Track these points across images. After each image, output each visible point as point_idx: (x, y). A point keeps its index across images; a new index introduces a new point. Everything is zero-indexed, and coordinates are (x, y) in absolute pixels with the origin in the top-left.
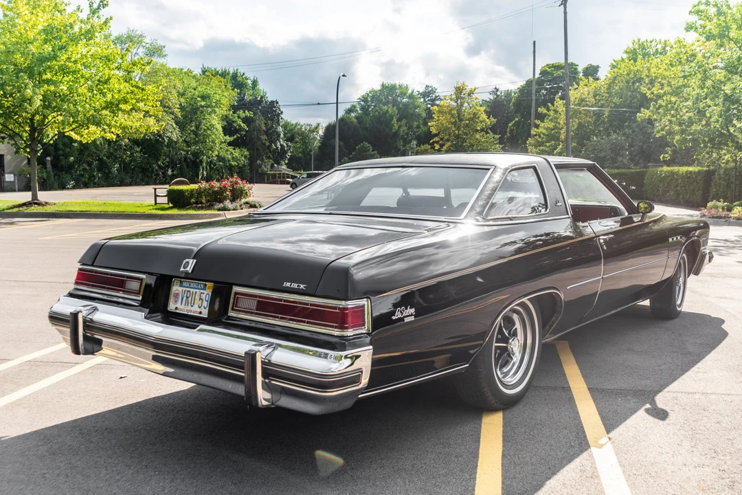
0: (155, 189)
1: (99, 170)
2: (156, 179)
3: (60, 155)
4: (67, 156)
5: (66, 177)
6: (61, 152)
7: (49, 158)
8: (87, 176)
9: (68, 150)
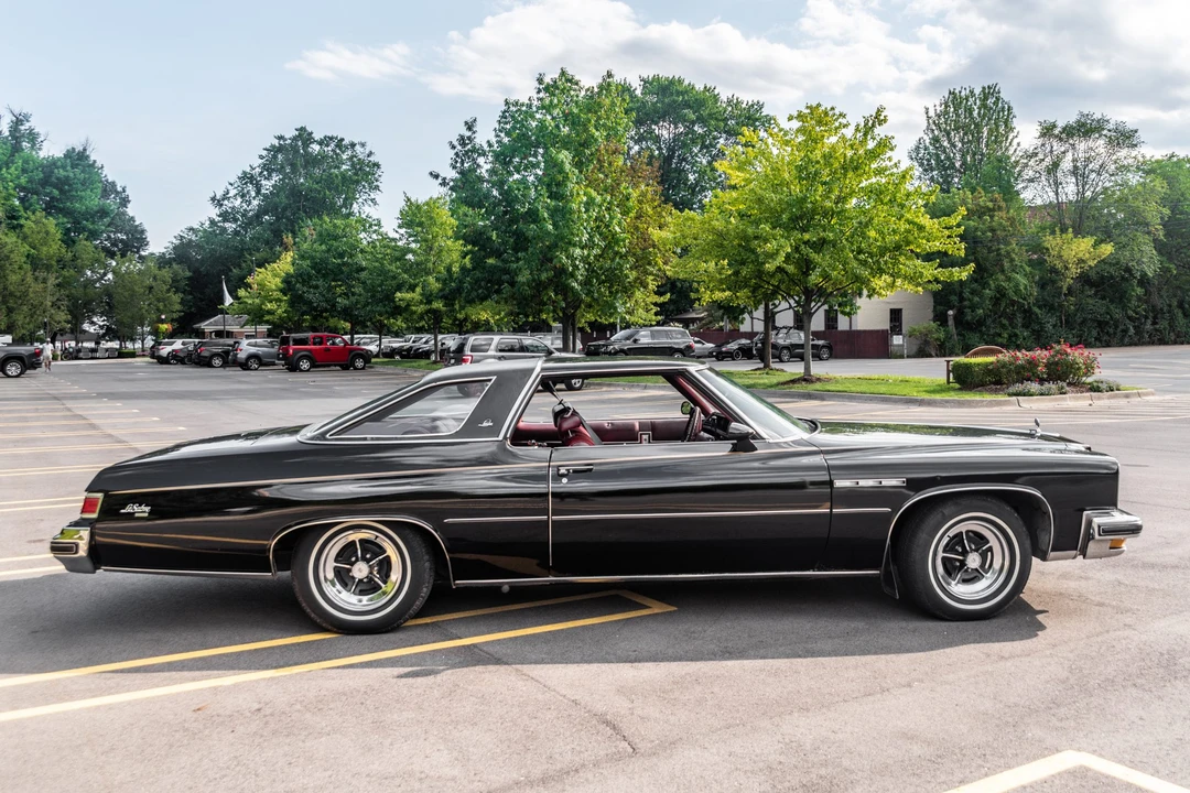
0: (948, 362)
1: (1025, 326)
2: (1122, 339)
3: (965, 307)
4: (973, 308)
5: (974, 337)
6: (966, 303)
7: (951, 312)
8: (1006, 335)
9: (976, 299)
